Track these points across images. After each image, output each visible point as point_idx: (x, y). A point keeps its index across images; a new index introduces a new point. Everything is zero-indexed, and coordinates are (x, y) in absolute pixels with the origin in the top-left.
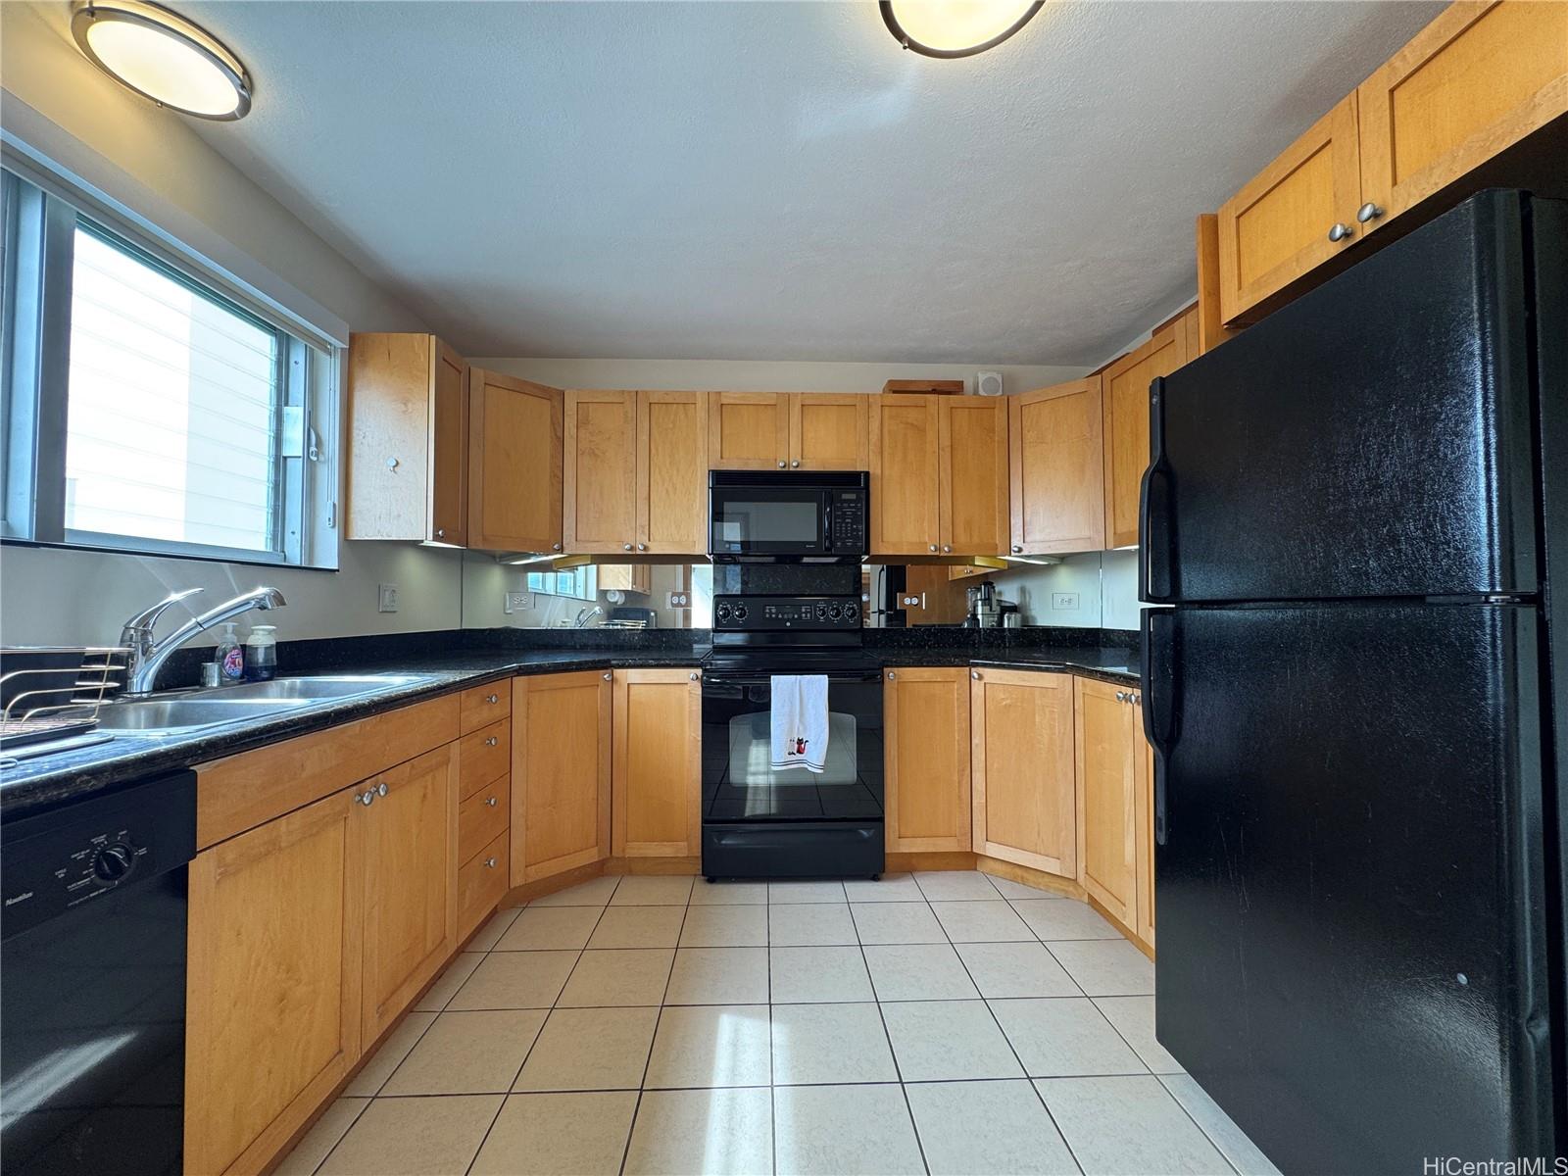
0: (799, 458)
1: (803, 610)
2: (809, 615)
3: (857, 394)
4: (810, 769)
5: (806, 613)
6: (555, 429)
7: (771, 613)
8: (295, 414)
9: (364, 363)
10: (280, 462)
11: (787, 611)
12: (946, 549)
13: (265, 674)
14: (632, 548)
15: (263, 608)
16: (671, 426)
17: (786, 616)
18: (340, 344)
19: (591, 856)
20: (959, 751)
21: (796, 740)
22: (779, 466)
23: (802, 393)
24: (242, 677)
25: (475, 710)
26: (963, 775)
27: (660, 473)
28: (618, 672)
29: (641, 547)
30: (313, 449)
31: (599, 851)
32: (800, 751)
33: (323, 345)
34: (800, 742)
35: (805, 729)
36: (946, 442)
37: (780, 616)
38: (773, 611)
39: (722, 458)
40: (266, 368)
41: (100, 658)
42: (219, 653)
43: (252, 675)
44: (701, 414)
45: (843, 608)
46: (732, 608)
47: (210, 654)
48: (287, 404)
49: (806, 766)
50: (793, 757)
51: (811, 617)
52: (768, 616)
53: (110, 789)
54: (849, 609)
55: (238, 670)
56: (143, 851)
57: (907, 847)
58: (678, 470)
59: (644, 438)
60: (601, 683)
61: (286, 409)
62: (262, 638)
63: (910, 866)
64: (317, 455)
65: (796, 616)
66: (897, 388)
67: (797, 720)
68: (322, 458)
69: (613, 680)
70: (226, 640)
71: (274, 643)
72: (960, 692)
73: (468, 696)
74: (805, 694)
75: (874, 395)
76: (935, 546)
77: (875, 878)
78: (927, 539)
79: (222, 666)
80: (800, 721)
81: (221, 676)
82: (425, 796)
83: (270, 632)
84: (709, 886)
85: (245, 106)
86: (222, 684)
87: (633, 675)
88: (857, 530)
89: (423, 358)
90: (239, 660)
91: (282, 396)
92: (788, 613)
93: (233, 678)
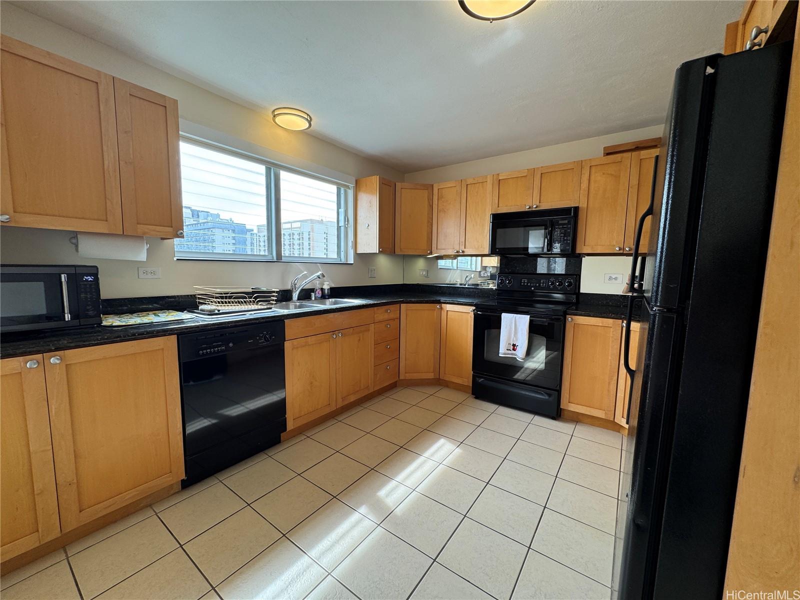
0: (538, 204)
1: (542, 282)
2: (544, 285)
3: (574, 162)
4: (517, 358)
5: (543, 283)
6: (429, 202)
7: (524, 283)
8: (342, 210)
9: (360, 190)
10: (339, 228)
11: (533, 282)
12: (627, 249)
13: (327, 297)
14: (457, 252)
15: (319, 278)
16: (476, 194)
17: (532, 285)
18: (352, 186)
19: (431, 376)
20: (611, 366)
21: (512, 344)
22: (527, 208)
23: (542, 167)
24: (321, 297)
25: (381, 314)
26: (612, 379)
27: (470, 217)
28: (443, 305)
29: (461, 251)
30: (346, 223)
31: (434, 375)
32: (514, 350)
33: (348, 187)
34: (514, 345)
35: (517, 340)
36: (635, 182)
37: (529, 284)
38: (526, 281)
39: (498, 207)
40: (334, 198)
41: (274, 292)
42: (315, 290)
43: (324, 297)
44: (489, 186)
45: (565, 282)
46: (506, 280)
47: (313, 290)
48: (340, 208)
49: (516, 357)
50: (509, 352)
51: (546, 285)
52: (522, 284)
53: (266, 322)
54: (568, 282)
55: (320, 296)
56: (274, 337)
57: (573, 408)
58: (478, 215)
59: (464, 201)
60: (436, 309)
61: (340, 210)
62: (326, 287)
63: (577, 419)
64: (347, 225)
65: (537, 285)
66: (609, 152)
67: (513, 335)
68: (349, 226)
69: (441, 308)
70: (317, 286)
71: (329, 288)
72: (614, 333)
73: (378, 309)
74: (518, 324)
75: (585, 160)
76: (620, 248)
77: (554, 418)
78: (615, 244)
79: (315, 294)
80: (514, 335)
81: (315, 297)
82: (359, 340)
83: (328, 284)
84: (475, 399)
85: (310, 125)
86: (315, 299)
87: (449, 307)
88: (567, 240)
89: (375, 185)
90: (320, 292)
91: (339, 206)
92: (533, 283)
93: (319, 298)
